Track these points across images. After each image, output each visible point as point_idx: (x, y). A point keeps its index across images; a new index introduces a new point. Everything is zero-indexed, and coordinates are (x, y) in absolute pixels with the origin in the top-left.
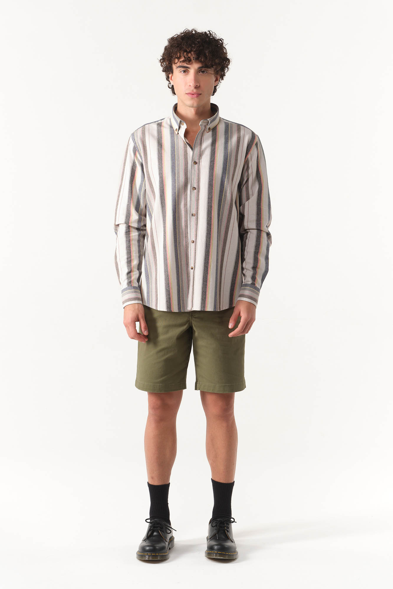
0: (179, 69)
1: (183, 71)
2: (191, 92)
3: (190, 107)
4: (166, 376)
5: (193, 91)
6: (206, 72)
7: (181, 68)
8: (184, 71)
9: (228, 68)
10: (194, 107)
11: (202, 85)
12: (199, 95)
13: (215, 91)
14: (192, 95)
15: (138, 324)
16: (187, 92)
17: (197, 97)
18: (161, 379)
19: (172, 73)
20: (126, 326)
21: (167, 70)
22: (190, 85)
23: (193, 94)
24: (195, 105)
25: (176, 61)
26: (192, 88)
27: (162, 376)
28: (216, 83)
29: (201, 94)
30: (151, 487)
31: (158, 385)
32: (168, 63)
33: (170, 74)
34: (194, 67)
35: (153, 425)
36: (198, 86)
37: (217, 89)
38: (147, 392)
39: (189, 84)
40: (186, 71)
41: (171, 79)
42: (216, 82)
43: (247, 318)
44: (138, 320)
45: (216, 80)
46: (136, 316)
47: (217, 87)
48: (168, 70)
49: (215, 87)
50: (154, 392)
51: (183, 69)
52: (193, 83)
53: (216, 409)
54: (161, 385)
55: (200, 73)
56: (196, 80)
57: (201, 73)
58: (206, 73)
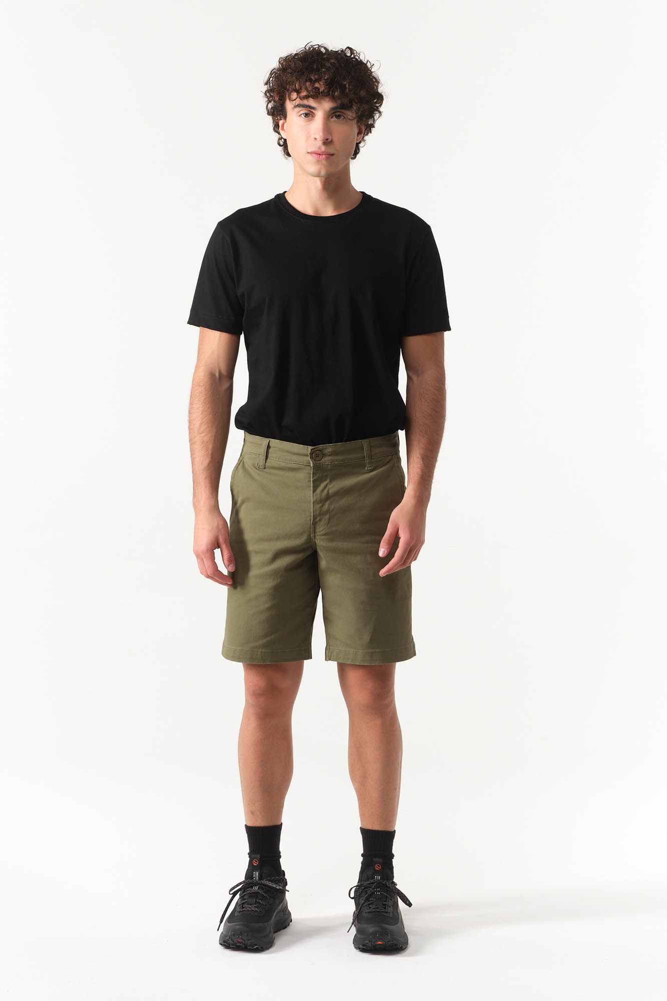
0: (297, 109)
1: (304, 114)
2: (317, 149)
3: (314, 176)
4: (273, 636)
5: (319, 148)
6: (342, 117)
7: (301, 109)
8: (306, 115)
9: (380, 112)
10: (322, 177)
11: (335, 139)
12: (330, 155)
13: (356, 152)
14: (319, 156)
15: (217, 552)
16: (309, 151)
17: (327, 159)
18: (264, 641)
19: (285, 117)
20: (198, 556)
21: (275, 112)
22: (316, 139)
23: (320, 154)
24: (323, 172)
25: (294, 95)
26: (319, 143)
27: (265, 636)
28: (358, 138)
29: (333, 155)
30: (251, 831)
31: (260, 650)
32: (278, 99)
33: (281, 119)
34: (323, 108)
35: (253, 723)
36: (329, 140)
37: (361, 149)
38: (241, 663)
39: (313, 137)
40: (309, 114)
41: (283, 129)
42: (360, 136)
43: (410, 540)
44: (218, 547)
45: (359, 133)
46: (215, 541)
47: (361, 145)
48: (278, 112)
49: (357, 145)
50: (254, 663)
51: (304, 111)
52: (321, 134)
53: (363, 694)
54: (264, 650)
55: (332, 119)
56: (327, 129)
57: (334, 119)
58: (343, 119)
